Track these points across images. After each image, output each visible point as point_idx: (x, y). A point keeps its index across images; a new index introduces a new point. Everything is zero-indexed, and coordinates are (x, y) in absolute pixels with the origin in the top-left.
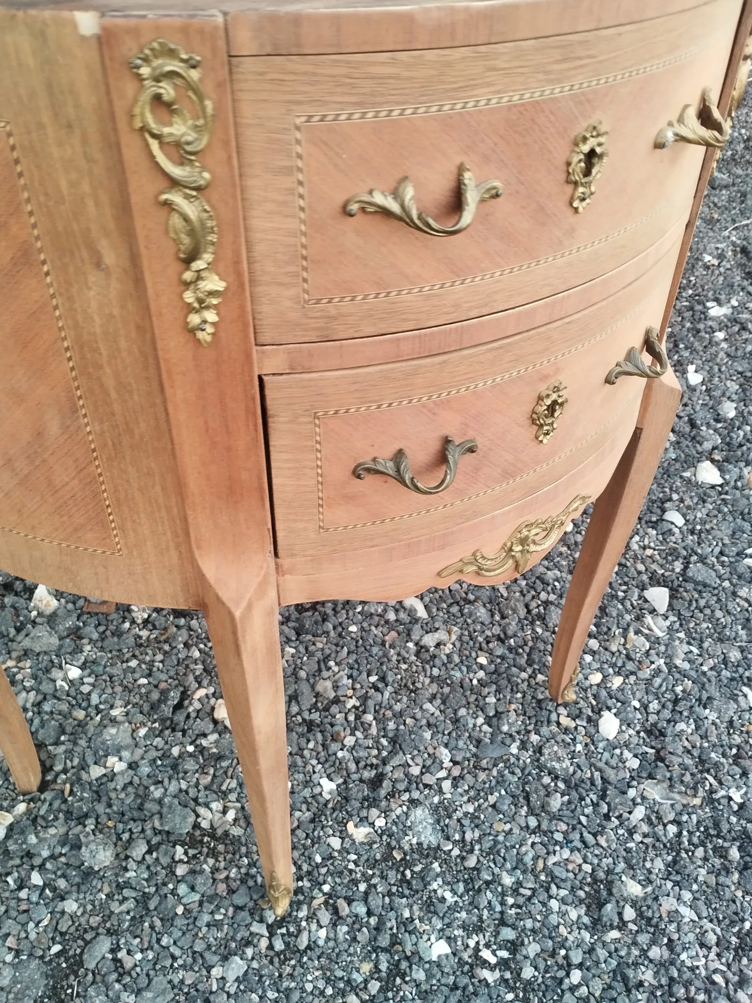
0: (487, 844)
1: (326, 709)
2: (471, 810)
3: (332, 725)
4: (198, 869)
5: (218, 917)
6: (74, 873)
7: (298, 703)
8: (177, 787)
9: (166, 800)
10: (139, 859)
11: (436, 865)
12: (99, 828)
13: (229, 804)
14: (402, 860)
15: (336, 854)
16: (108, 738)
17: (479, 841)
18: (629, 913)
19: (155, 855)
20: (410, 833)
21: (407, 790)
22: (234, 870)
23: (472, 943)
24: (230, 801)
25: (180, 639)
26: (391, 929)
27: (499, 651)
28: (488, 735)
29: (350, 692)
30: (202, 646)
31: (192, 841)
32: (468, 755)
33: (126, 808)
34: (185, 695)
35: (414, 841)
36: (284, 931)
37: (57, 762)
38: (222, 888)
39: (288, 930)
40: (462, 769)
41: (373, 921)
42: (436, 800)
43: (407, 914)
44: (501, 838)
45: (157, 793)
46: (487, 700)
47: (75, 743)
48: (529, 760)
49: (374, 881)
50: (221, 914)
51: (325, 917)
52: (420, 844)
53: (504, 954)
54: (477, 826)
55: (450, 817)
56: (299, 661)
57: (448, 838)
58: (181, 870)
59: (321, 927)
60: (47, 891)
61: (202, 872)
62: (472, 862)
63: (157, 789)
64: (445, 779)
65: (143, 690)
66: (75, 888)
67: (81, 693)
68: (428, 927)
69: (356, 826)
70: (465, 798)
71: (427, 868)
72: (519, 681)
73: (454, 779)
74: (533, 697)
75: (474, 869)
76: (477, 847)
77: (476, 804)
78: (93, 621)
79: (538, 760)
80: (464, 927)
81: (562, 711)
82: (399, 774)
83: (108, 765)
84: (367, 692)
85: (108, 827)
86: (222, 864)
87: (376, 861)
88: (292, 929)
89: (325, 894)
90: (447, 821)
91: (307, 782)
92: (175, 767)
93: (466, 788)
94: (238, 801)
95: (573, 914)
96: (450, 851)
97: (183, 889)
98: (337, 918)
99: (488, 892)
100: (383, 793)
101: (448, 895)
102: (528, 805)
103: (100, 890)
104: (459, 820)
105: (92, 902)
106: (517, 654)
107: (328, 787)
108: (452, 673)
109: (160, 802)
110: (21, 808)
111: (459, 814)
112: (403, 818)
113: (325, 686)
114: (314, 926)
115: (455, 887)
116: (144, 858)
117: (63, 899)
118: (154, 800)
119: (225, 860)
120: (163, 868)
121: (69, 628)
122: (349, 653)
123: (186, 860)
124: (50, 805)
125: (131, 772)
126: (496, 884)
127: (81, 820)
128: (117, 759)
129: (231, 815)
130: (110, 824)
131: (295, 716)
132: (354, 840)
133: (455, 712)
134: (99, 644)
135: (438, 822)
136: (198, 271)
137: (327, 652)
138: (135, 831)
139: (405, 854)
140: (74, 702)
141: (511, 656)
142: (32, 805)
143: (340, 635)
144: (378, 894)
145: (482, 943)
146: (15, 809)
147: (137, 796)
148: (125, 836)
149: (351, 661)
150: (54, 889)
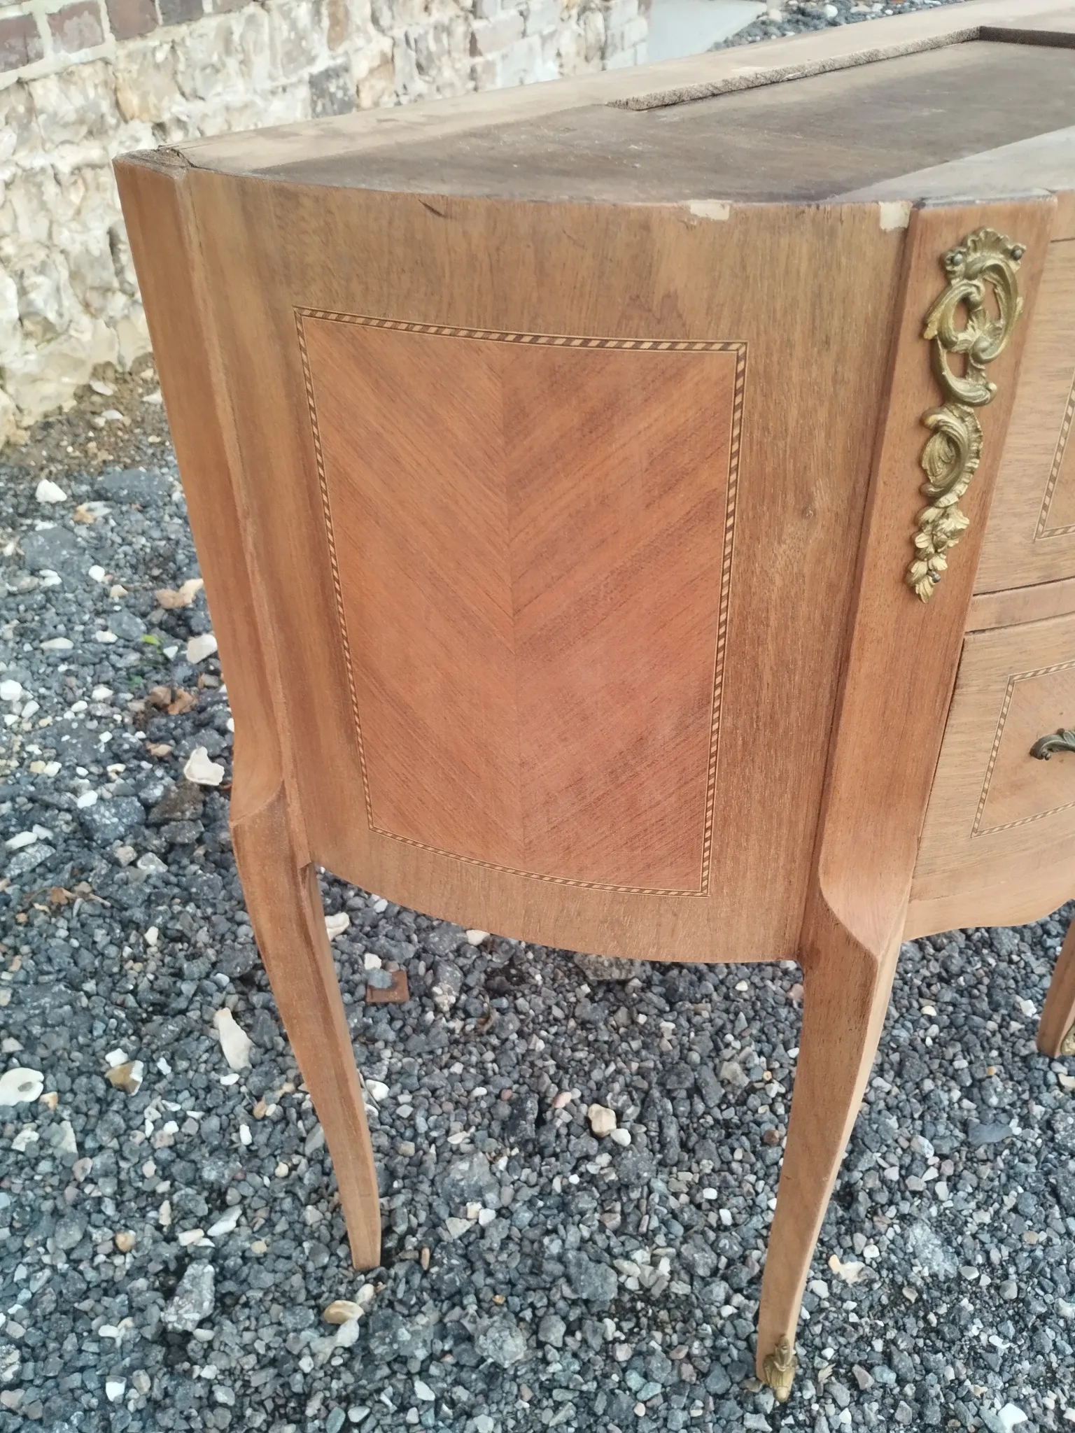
0: (1024, 1264)
1: (742, 1102)
2: (987, 1220)
3: (759, 1124)
4: (644, 1349)
5: (697, 1413)
6: (474, 1376)
7: (703, 1098)
8: (578, 1235)
9: (571, 1255)
10: (560, 1344)
11: (965, 1302)
12: (484, 1308)
13: (659, 1251)
14: (917, 1301)
15: (826, 1304)
16: (458, 1177)
17: (1012, 1260)
19: (579, 1335)
20: (916, 1261)
21: (891, 1203)
22: (696, 1344)
23: (1050, 1404)
24: (658, 1247)
25: (511, 1027)
26: (938, 1397)
27: (948, 995)
28: (974, 1113)
29: (767, 1075)
30: (543, 1033)
31: (621, 1311)
32: (956, 1144)
33: (514, 1275)
34: (543, 1105)
35: (926, 1273)
36: (790, 1420)
37: (399, 1220)
38: (688, 1371)
39: (795, 1418)
40: (956, 1164)
41: (909, 1390)
42: (934, 1211)
43: (951, 1375)
44: (1039, 1253)
45: (554, 1247)
46: (957, 1064)
47: (415, 1190)
48: (1039, 1141)
49: (891, 1334)
50: (698, 1408)
51: (842, 1393)
52: (934, 1276)
54: (1001, 1241)
55: (962, 1233)
56: (685, 1039)
57: (968, 1263)
58: (623, 1353)
59: (842, 1409)
60: (445, 1408)
61: (652, 1352)
62: (1012, 1293)
63: (552, 1241)
64: (936, 1180)
65: (484, 1105)
66: (481, 1398)
67: (399, 1117)
68: (984, 1389)
69: (842, 1261)
70: (973, 1204)
71: (954, 1307)
72: (989, 1034)
73: (949, 1179)
74: (1014, 1054)
75: (1017, 1300)
76: (1012, 1270)
77: (991, 1210)
78: (383, 1015)
79: (1052, 1139)
80: (1033, 1382)
81: (1058, 1067)
82: (873, 1182)
83: (470, 1215)
84: (790, 1072)
85: (497, 1304)
86: (675, 1338)
87: (884, 1307)
88: (801, 1417)
89: (831, 1362)
90: (960, 1239)
91: (750, 1207)
92: (563, 1206)
93: (970, 1190)
94: (669, 1245)
96: (978, 1279)
97: (634, 1380)
98: (859, 1395)
99: (1048, 1330)
100: (862, 1208)
101: (996, 1341)
102: (1059, 1202)
103: (519, 1396)
104: (974, 1236)
105: (514, 1415)
106: (971, 996)
108: (895, 1032)
109: (560, 1259)
110: (367, 1292)
111: (972, 1228)
112: (900, 1242)
113: (731, 1069)
114: (831, 1409)
115: (1002, 1328)
116: (565, 1344)
117: (470, 1416)
118: (551, 1258)
119: (675, 1332)
120: (597, 1353)
121: (355, 1029)
122: (749, 1020)
123: (623, 1338)
124: (407, 1282)
125: (506, 1222)
126: (1054, 1317)
127: (456, 1298)
128: (479, 1205)
129: (665, 1267)
130: (499, 1299)
131: (702, 1117)
132: (844, 1282)
133: (918, 1085)
134: (401, 1047)
135: (948, 1241)
136: (946, 508)
137: (719, 1022)
138: (539, 1305)
139: (920, 1292)
140: (393, 1132)
141: (964, 1000)
142: (381, 1286)
143: (727, 997)
144: (902, 1351)
145: (1063, 1400)
146: (359, 1294)
147: (524, 1255)
148: (528, 1314)
149: (754, 1032)
150: (452, 1404)
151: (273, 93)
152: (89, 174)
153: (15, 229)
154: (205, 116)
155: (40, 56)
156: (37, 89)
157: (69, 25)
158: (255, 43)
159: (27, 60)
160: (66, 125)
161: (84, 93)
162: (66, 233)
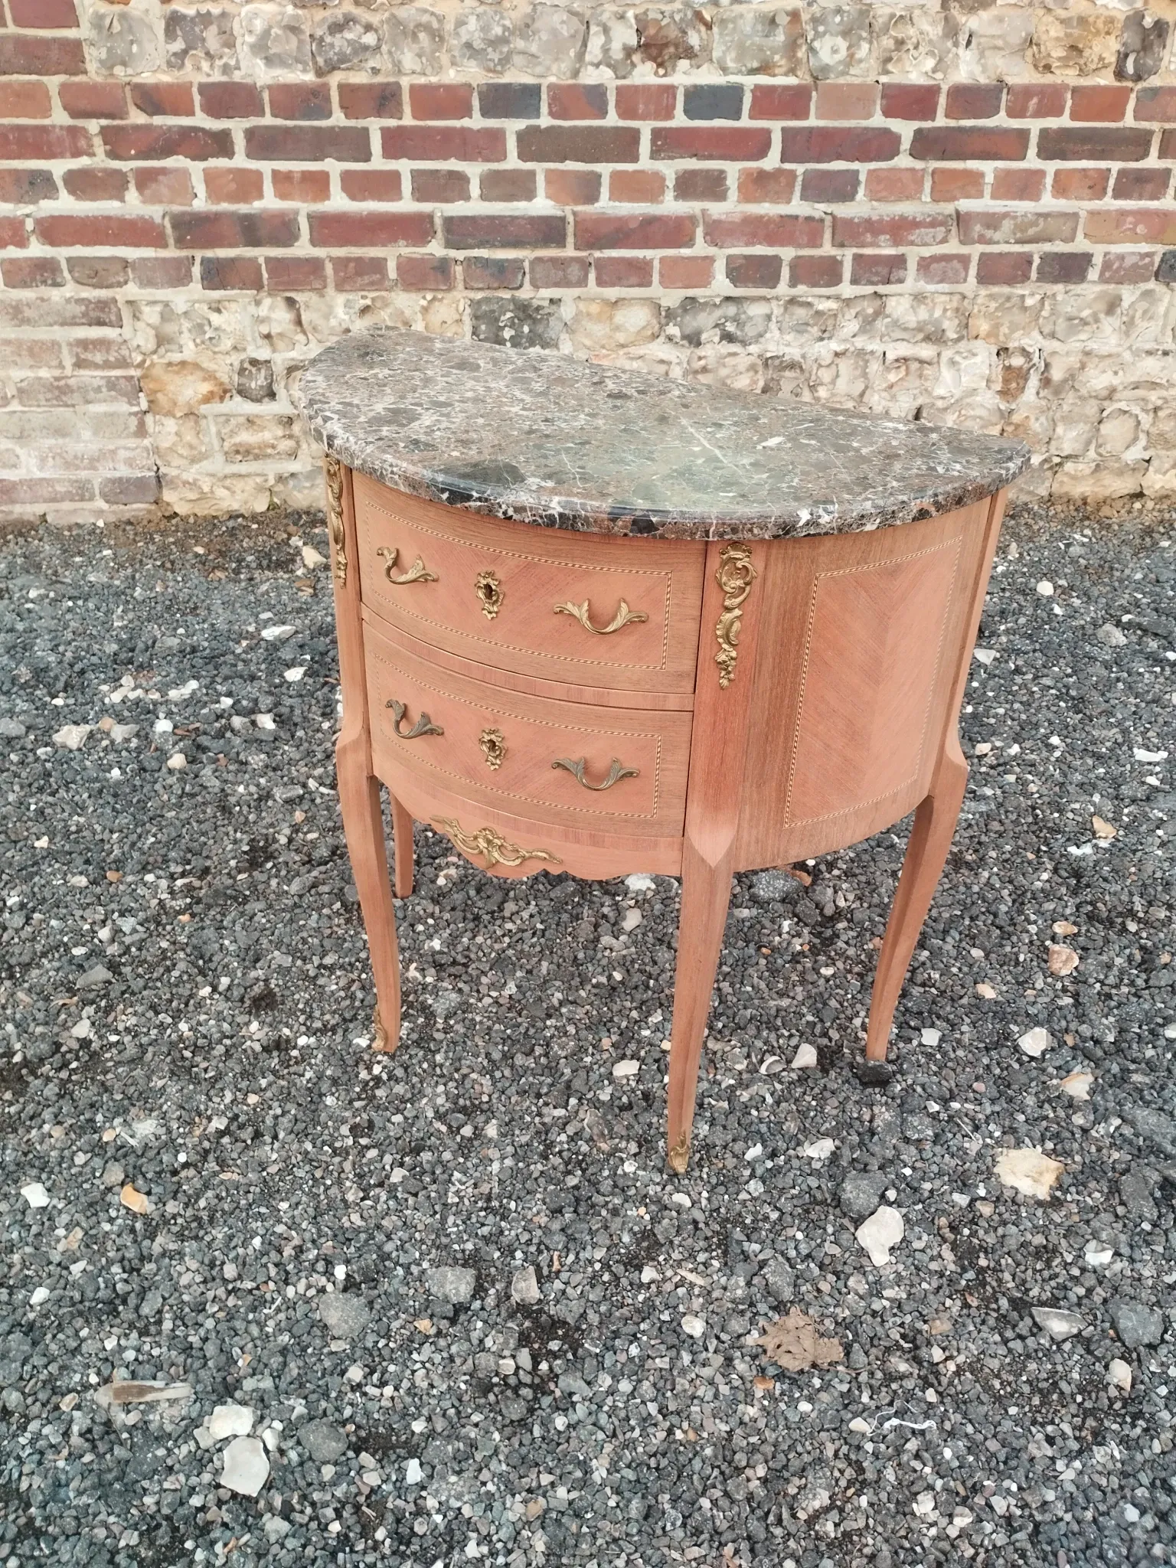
0: (459, 1039)
2: (478, 1020)
17: (458, 1034)
18: (467, 1131)
20: (434, 998)
21: (466, 983)
28: (550, 1005)
32: (523, 1001)
35: (430, 1002)
40: (508, 1003)
42: (471, 1000)
53: (385, 1077)
55: (464, 1012)
58: (325, 911)
64: (492, 997)
69: (416, 969)
70: (485, 1014)
71: (416, 1017)
73: (497, 1002)
75: (434, 1039)
76: (452, 1035)
79: (552, 1038)
82: (474, 973)
84: (527, 929)
90: (460, 1012)
91: (430, 935)
93: (494, 1011)
95: (440, 1101)
97: (315, 917)
99: (422, 1052)
100: (452, 970)
107: (436, 944)
112: (443, 990)
126: (432, 1054)
132: (405, 973)
135: (455, 1008)
145: (384, 1063)
151: (1149, 353)
152: (914, 366)
153: (833, 382)
154: (1054, 353)
155: (901, 281)
156: (891, 303)
157: (934, 266)
158: (1145, 312)
159: (888, 282)
160: (906, 329)
161: (931, 311)
162: (876, 397)
